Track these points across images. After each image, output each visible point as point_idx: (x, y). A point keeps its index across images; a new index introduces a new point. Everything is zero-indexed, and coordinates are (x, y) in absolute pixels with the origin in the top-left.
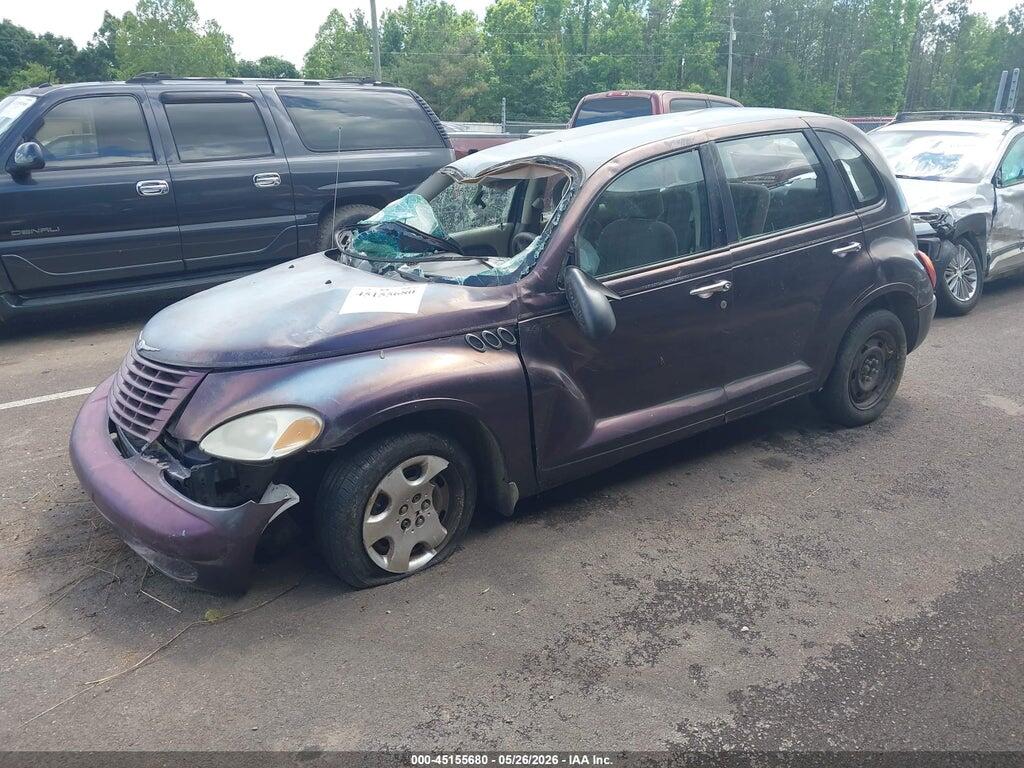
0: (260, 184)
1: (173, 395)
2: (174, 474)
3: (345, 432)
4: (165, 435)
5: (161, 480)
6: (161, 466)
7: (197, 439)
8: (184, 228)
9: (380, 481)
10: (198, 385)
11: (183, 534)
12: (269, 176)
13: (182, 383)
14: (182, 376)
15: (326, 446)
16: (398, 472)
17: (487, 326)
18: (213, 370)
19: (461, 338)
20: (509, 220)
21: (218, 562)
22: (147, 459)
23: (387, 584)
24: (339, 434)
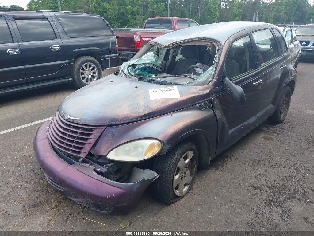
0: (53, 50)
1: (91, 137)
2: (99, 170)
3: (170, 146)
4: (90, 154)
5: (95, 173)
6: (92, 167)
7: (105, 154)
8: (26, 67)
9: (178, 163)
10: (103, 132)
11: (114, 196)
12: (56, 47)
13: (95, 132)
14: (95, 129)
15: (164, 152)
16: (182, 159)
17: (203, 101)
18: (108, 126)
19: (196, 106)
20: (164, 60)
21: (125, 204)
22: (84, 165)
23: (178, 201)
24: (168, 147)
